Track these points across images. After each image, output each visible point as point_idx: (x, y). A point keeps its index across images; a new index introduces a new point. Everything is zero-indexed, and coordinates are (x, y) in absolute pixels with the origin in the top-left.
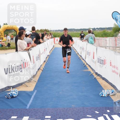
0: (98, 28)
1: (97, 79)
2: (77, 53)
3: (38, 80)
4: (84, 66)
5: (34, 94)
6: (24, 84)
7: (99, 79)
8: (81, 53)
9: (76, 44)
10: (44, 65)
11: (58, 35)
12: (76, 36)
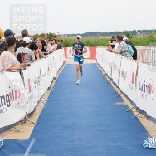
0: (141, 30)
1: (139, 119)
2: (104, 73)
3: (38, 120)
4: (117, 96)
5: (31, 144)
6: (13, 128)
7: (142, 117)
8: (111, 74)
9: (102, 59)
10: (48, 95)
11: (72, 42)
12: (103, 44)
